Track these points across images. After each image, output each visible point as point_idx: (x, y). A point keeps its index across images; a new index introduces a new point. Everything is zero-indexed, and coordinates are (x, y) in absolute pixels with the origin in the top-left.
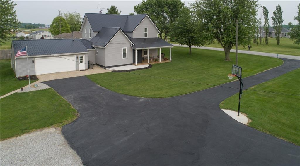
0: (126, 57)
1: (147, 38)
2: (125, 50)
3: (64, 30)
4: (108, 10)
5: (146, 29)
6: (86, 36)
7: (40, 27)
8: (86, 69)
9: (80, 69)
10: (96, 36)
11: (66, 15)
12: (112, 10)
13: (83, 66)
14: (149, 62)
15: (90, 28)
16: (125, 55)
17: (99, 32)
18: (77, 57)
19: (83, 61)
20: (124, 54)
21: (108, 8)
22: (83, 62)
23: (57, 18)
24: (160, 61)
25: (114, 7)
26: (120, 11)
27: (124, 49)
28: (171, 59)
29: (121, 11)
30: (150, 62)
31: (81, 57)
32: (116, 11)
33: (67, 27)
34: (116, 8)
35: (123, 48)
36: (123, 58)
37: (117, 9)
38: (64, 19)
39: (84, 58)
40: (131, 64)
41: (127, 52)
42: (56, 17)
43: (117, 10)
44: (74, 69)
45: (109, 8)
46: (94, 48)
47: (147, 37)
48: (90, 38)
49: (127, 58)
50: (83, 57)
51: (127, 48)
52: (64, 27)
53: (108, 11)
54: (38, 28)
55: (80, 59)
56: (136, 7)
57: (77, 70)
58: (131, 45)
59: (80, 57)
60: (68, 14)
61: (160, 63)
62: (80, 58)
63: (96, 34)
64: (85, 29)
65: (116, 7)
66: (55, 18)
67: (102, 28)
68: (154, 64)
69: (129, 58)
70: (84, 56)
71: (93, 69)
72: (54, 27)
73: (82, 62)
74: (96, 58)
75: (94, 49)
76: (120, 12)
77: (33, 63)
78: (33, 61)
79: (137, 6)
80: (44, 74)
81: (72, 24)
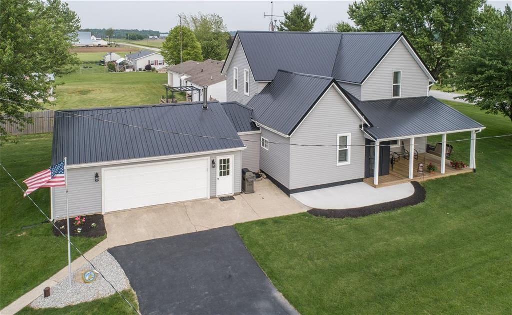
0: (346, 160)
1: (401, 99)
2: (344, 139)
3: (189, 54)
4: (286, 15)
5: (397, 75)
6: (236, 88)
7: (151, 37)
8: (236, 194)
9: (221, 192)
10: (263, 92)
11: (195, 20)
12: (296, 15)
13: (228, 184)
14: (411, 176)
15: (247, 69)
16: (343, 156)
17: (270, 83)
18: (213, 162)
19: (228, 172)
20: (340, 151)
21: (286, 12)
22: (228, 174)
23: (176, 29)
24: (444, 172)
25: (302, 8)
26: (314, 18)
27: (340, 137)
28: (473, 165)
29: (317, 17)
30: (415, 176)
31: (225, 160)
32: (305, 17)
33: (196, 48)
34: (304, 11)
35: (339, 135)
36: (339, 164)
37: (307, 12)
38: (190, 31)
39: (231, 164)
40: (361, 180)
41: (349, 148)
42: (175, 27)
43: (309, 16)
44: (205, 194)
45: (290, 10)
46: (259, 129)
47: (400, 97)
48: (248, 94)
49: (349, 162)
50: (228, 160)
51: (350, 134)
52: (189, 49)
53: (287, 18)
54: (149, 38)
55: (221, 167)
56: (354, 8)
57: (213, 197)
58: (361, 126)
59: (221, 161)
60: (200, 18)
61: (444, 178)
62: (221, 163)
63: (261, 87)
64: (235, 71)
65: (306, 10)
66: (173, 29)
67: (279, 71)
68: (425, 180)
69: (355, 164)
70: (231, 158)
71: (254, 192)
72: (170, 48)
73: (225, 175)
74: (261, 157)
75: (259, 132)
76: (315, 20)
77: (97, 180)
78: (97, 175)
79: (355, 5)
80: (125, 210)
81: (205, 40)
